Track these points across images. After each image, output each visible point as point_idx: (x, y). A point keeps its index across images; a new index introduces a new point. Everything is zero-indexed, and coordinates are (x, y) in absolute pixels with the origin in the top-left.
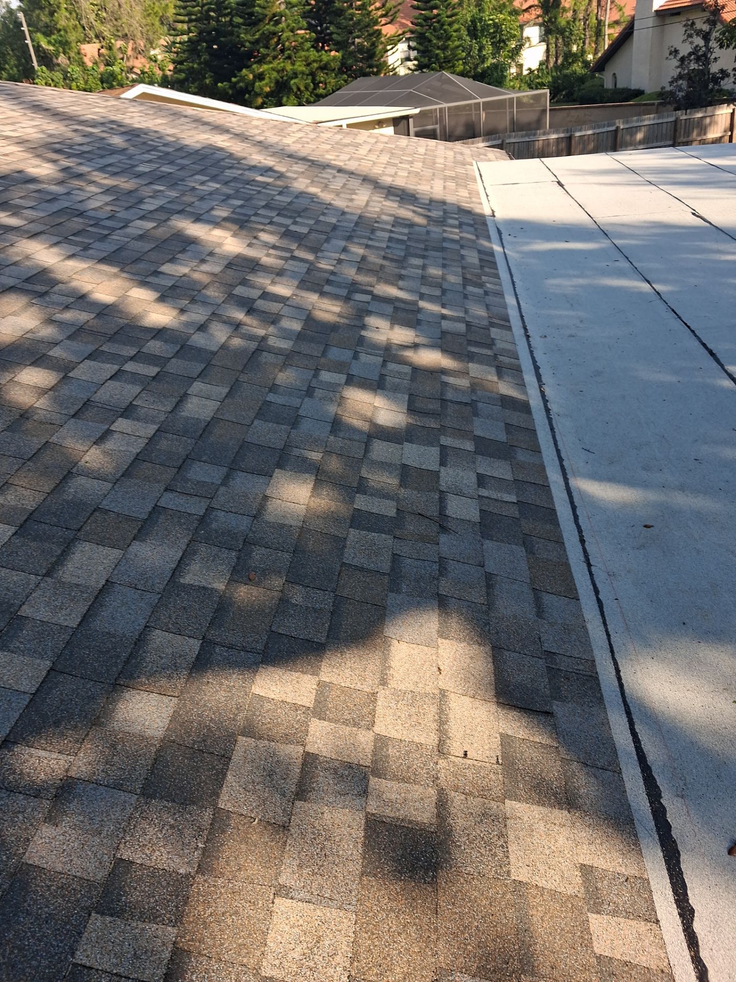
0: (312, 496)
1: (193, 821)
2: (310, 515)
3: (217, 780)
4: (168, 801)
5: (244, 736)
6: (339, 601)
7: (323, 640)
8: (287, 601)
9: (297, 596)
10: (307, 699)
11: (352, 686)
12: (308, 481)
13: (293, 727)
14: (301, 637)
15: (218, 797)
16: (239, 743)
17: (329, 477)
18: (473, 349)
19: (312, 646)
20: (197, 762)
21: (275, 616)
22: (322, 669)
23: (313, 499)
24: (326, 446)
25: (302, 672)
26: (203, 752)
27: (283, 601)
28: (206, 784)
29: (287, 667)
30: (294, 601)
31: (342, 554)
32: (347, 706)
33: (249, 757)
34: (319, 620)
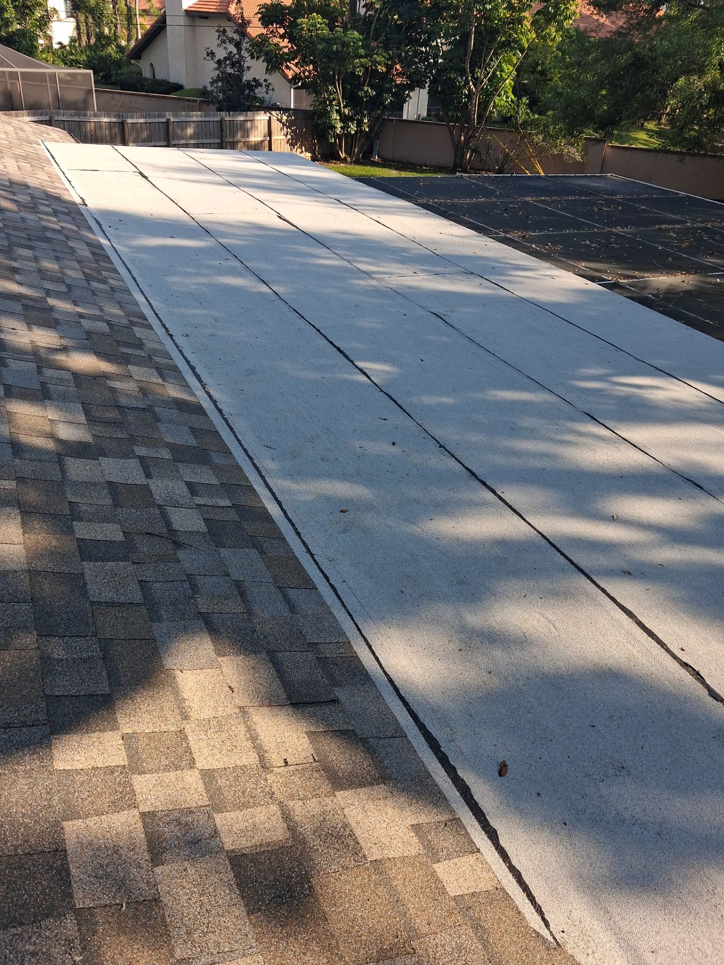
0: (24, 532)
1: (56, 936)
2: (33, 555)
3: (62, 879)
4: (14, 927)
5: (68, 820)
6: (106, 644)
7: (107, 690)
8: (49, 658)
9: (57, 650)
10: (119, 758)
11: (157, 730)
12: (13, 515)
13: (116, 792)
14: (82, 693)
15: (72, 898)
16: (67, 830)
17: (34, 507)
18: (125, 350)
19: (98, 700)
20: (29, 869)
21: (43, 678)
22: (119, 722)
23: (27, 535)
24: (16, 472)
25: (100, 730)
26: (31, 855)
27: (45, 659)
28: (51, 888)
29: (81, 729)
30: (56, 656)
31: (86, 592)
32: (161, 752)
33: (84, 841)
34: (93, 670)
